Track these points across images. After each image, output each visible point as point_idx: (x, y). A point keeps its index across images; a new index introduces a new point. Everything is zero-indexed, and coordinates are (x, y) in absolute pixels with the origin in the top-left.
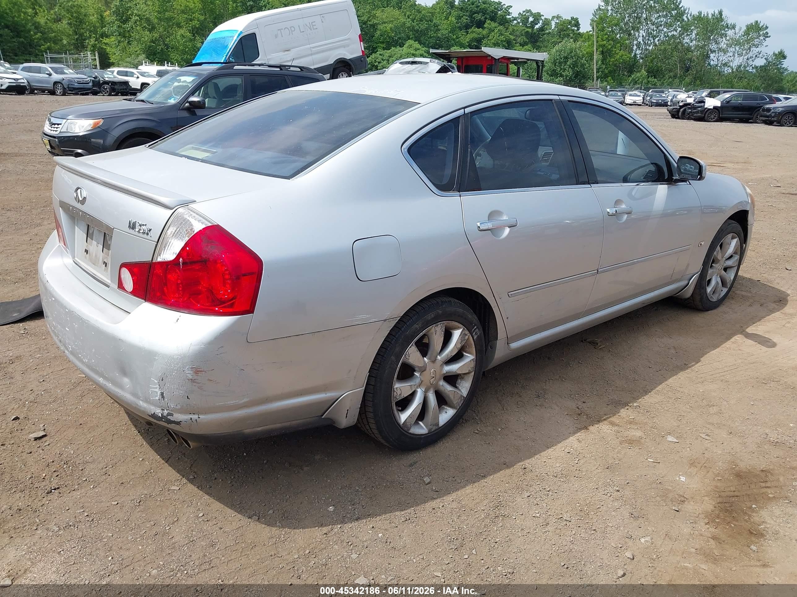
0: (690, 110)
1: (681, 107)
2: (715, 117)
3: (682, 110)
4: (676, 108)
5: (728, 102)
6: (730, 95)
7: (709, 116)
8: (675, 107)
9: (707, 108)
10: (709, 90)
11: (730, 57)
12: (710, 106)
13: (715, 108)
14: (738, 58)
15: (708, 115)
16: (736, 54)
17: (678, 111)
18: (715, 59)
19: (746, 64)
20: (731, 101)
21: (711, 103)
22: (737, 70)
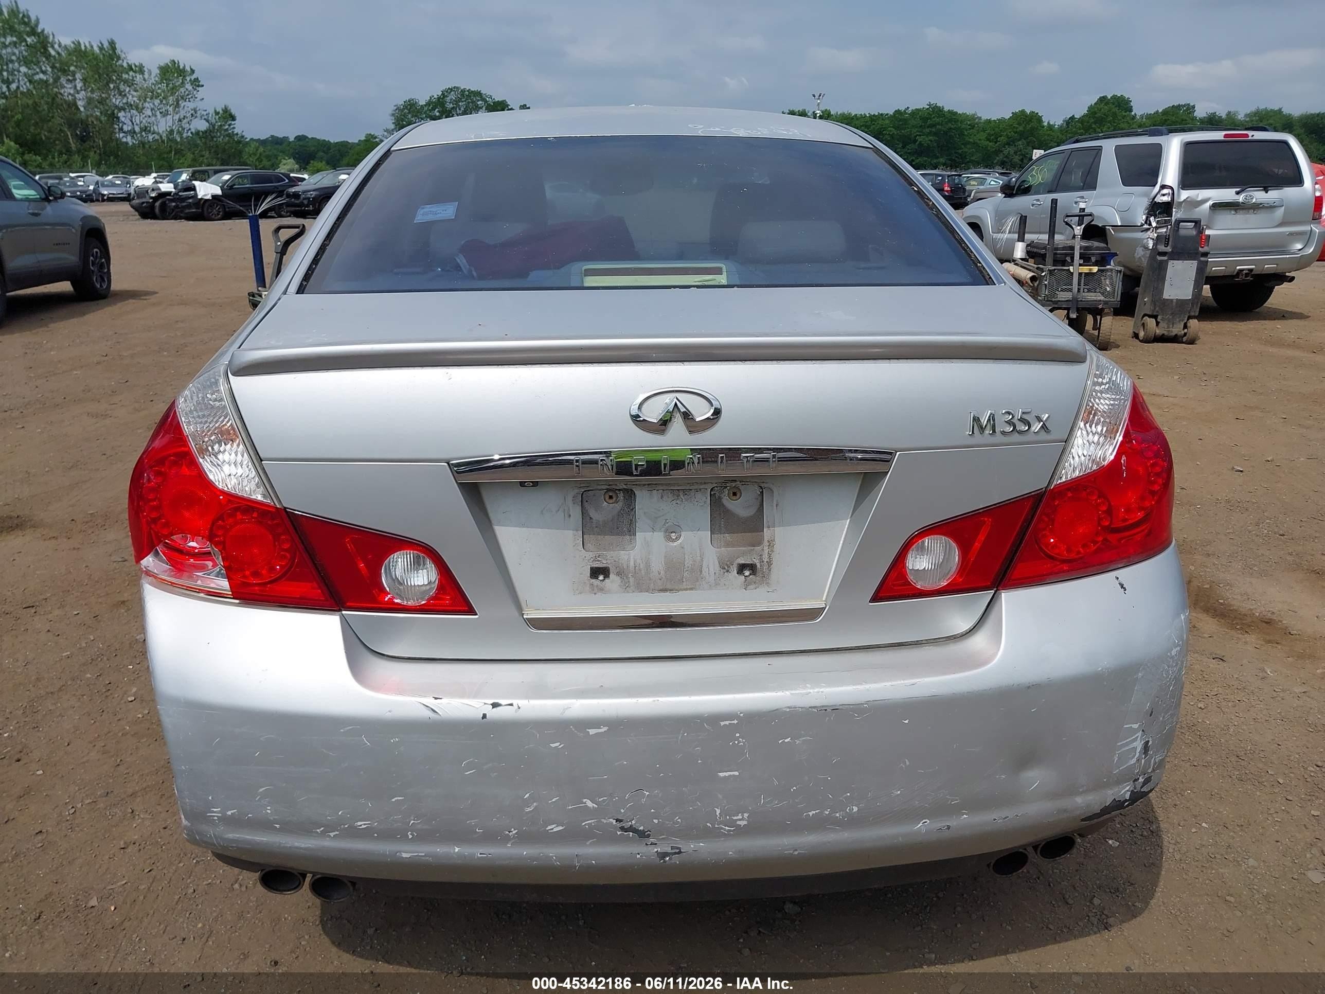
0: (174, 204)
1: (155, 199)
2: (220, 212)
3: (157, 204)
4: (147, 202)
5: (231, 187)
6: (230, 176)
7: (210, 210)
8: (144, 200)
9: (201, 199)
10: (191, 170)
11: (149, 117)
12: (205, 195)
13: (215, 197)
14: (164, 119)
15: (208, 210)
16: (158, 113)
17: (152, 206)
18: (128, 121)
19: (180, 129)
20: (234, 185)
21: (206, 190)
22: (168, 138)
